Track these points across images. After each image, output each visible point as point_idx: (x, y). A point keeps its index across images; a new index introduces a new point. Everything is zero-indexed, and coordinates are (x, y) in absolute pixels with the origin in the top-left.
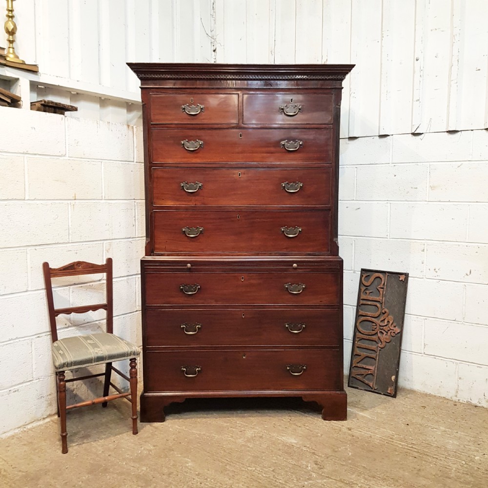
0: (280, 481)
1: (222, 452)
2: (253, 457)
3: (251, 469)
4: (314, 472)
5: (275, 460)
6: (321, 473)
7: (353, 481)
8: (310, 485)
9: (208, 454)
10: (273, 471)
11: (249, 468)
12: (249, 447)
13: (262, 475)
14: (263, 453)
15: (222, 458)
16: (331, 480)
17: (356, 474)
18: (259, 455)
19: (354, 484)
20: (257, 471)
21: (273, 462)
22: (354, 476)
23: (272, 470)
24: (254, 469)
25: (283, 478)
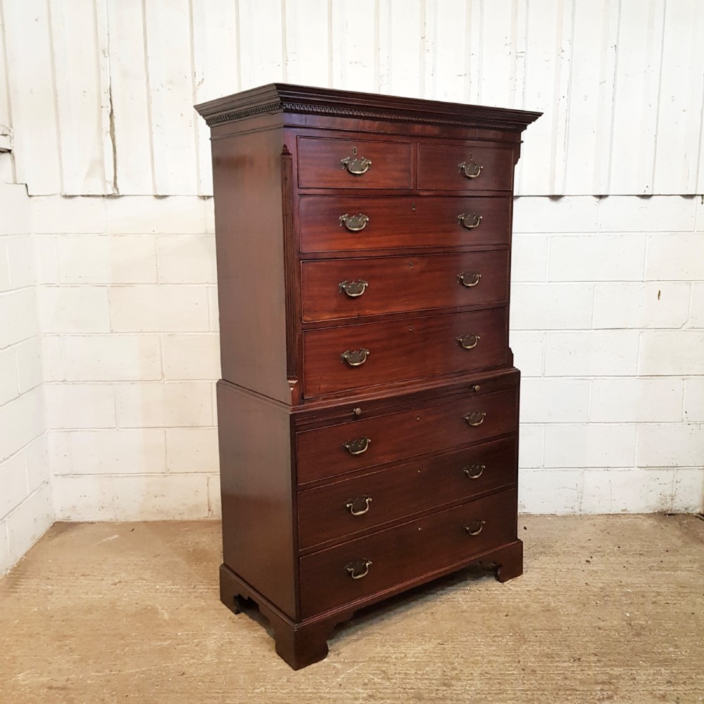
0: (309, 691)
1: (199, 684)
2: (246, 673)
3: (259, 690)
4: (335, 662)
5: (276, 666)
6: (343, 660)
7: (383, 655)
8: (345, 680)
9: (184, 695)
10: (288, 681)
11: (256, 691)
12: (228, 663)
13: (281, 693)
14: (253, 662)
15: (207, 692)
16: (361, 664)
17: (378, 645)
18: (251, 668)
19: (387, 658)
20: (270, 691)
21: (277, 670)
22: (379, 649)
23: (285, 681)
24: (263, 689)
25: (309, 685)
